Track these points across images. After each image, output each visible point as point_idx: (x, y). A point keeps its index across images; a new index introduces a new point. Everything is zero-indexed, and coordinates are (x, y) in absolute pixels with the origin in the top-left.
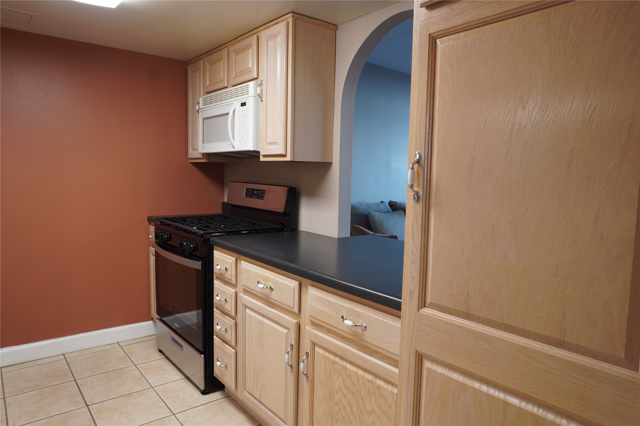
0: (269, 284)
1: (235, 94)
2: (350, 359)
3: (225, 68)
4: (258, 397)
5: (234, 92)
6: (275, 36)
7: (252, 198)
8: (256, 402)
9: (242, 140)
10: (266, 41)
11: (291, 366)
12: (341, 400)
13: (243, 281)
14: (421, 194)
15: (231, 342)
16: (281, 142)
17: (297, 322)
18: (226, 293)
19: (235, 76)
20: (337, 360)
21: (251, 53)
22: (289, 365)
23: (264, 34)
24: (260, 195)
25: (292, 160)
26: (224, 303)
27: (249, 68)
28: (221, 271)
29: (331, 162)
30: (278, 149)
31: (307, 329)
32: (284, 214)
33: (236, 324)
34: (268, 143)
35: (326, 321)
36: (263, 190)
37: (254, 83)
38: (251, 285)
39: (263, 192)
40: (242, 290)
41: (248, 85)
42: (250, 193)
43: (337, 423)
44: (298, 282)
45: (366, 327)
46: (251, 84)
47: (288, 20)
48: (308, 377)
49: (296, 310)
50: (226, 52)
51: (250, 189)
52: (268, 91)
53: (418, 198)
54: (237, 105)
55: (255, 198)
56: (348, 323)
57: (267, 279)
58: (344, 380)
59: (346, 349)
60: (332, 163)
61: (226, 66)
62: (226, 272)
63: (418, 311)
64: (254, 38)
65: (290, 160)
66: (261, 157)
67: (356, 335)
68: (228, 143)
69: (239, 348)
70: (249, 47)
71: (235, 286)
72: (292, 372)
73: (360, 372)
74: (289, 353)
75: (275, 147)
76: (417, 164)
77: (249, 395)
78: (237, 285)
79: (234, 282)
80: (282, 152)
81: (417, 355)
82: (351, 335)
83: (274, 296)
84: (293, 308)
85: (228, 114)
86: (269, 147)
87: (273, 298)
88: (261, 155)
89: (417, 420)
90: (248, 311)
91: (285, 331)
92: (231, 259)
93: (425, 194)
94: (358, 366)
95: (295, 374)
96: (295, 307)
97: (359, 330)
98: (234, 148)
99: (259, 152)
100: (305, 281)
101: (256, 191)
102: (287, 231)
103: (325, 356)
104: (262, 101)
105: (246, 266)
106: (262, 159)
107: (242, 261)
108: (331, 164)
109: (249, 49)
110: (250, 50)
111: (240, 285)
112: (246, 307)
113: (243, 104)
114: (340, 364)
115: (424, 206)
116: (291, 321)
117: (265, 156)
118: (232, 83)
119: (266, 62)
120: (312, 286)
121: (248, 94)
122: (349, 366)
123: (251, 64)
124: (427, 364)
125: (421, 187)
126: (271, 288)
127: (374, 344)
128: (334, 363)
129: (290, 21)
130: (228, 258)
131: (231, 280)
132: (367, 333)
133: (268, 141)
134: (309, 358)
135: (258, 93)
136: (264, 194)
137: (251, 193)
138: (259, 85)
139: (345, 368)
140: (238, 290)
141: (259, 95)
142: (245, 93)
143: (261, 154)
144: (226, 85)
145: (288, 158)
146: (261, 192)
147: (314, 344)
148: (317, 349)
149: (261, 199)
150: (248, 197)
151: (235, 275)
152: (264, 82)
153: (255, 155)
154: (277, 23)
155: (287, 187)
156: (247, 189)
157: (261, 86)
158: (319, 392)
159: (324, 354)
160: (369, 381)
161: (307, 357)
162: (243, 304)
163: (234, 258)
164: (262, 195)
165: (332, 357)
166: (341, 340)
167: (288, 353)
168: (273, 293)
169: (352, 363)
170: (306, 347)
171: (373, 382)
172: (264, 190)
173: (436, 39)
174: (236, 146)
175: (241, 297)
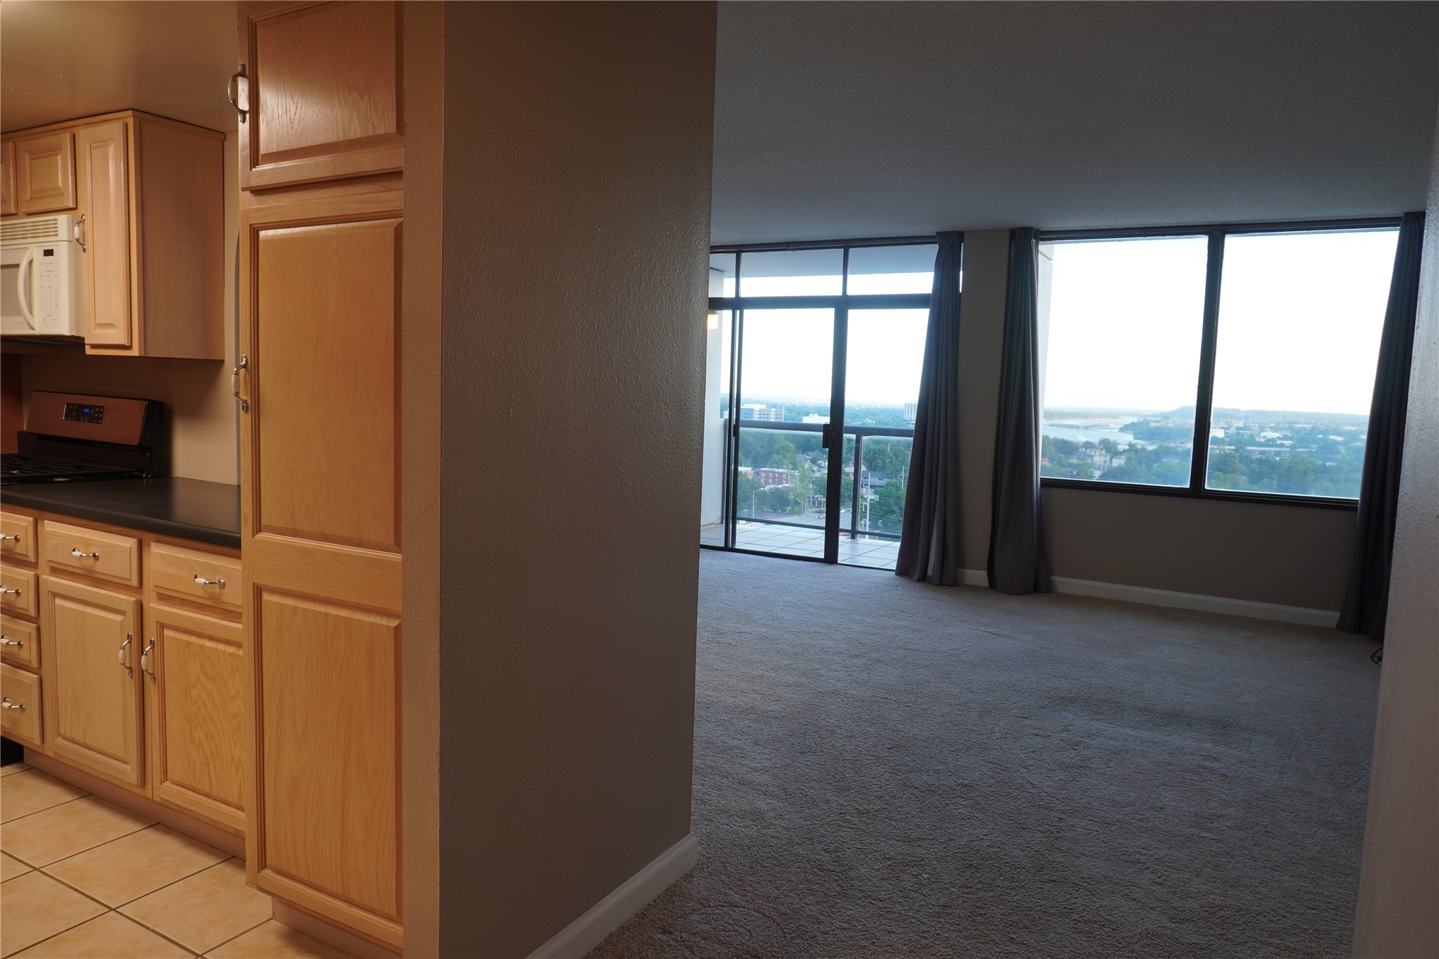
0: (93, 550)
1: (31, 232)
2: (208, 633)
3: (10, 179)
4: (79, 738)
5: (29, 228)
6: (105, 143)
7: (80, 421)
8: (78, 747)
9: (48, 315)
10: (88, 147)
11: (130, 668)
12: (199, 694)
13: (49, 552)
14: (249, 402)
15: (30, 662)
16: (122, 323)
17: (137, 600)
18: (18, 580)
19: (31, 198)
20: (193, 639)
21: (62, 163)
22: (126, 667)
23: (86, 134)
24: (95, 415)
25: (143, 354)
26: (13, 598)
27: (59, 188)
28: (6, 543)
29: (222, 359)
30: (118, 336)
31: (154, 607)
32: (142, 448)
33: (39, 630)
34: (98, 324)
35: (175, 588)
36: (100, 407)
37: (68, 218)
38: (62, 558)
39: (100, 409)
40: (47, 569)
41: (56, 220)
42: (74, 413)
43: (196, 728)
44: (136, 540)
45: (224, 584)
46: (63, 219)
47: (126, 120)
48: (155, 678)
49: (135, 583)
50: (10, 149)
51: (74, 404)
52: (95, 235)
53: (247, 407)
54: (36, 252)
55: (84, 421)
56: (201, 580)
57: (88, 543)
58: (202, 665)
59: (201, 620)
60: (224, 360)
61: (12, 175)
62: (15, 544)
63: (253, 537)
64: (66, 137)
65: (138, 355)
66: (87, 348)
67: (212, 597)
68: (21, 319)
69: (46, 671)
70: (56, 150)
71: (34, 565)
72: (131, 677)
73: (221, 647)
74: (126, 647)
75: (111, 331)
76: (243, 369)
77: (65, 742)
78: (37, 563)
79: (32, 558)
80: (123, 340)
81: (255, 588)
82: (207, 599)
83: (101, 568)
84: (130, 580)
85: (17, 266)
86: (100, 331)
87: (99, 571)
88: (88, 344)
89: (260, 666)
90: (58, 601)
91: (119, 618)
92: (25, 520)
93: (253, 402)
94: (219, 640)
95: (137, 680)
96: (132, 579)
97: (217, 589)
98: (33, 329)
99: (83, 339)
100: (146, 536)
101: (87, 408)
102: (146, 477)
103: (177, 638)
104: (84, 251)
105: (51, 527)
106: (89, 351)
107: (45, 521)
108: (222, 362)
109: (57, 154)
110: (59, 156)
111: (42, 562)
112: (55, 595)
113: (49, 253)
114: (196, 643)
115: (253, 416)
116: (126, 600)
117: (94, 346)
118: (25, 208)
119: (89, 183)
120: (158, 541)
121: (57, 235)
122: (208, 644)
123: (62, 178)
124: (266, 597)
125: (249, 395)
126: (94, 555)
127: (235, 603)
128: (189, 644)
129: (131, 122)
130: (20, 520)
131: (27, 556)
132: (225, 591)
133: (98, 322)
134: (156, 647)
135: (77, 236)
136: (102, 413)
137: (76, 412)
138: (78, 223)
139: (202, 647)
140: (39, 572)
141: (78, 240)
142: (52, 234)
143: (86, 342)
144: (13, 212)
145: (135, 352)
146: (97, 410)
147: (162, 626)
148: (167, 632)
149: (97, 423)
150: (71, 420)
151: (34, 546)
152: (88, 218)
153: (75, 343)
154: (106, 120)
155: (145, 400)
156: (68, 404)
157: (81, 224)
158: (172, 692)
159: (175, 636)
160: (232, 655)
161: (153, 648)
162: (49, 591)
163: (31, 519)
164: (99, 415)
165: (186, 637)
166: (198, 611)
167: (124, 648)
168: (98, 563)
169: (211, 638)
170: (151, 633)
171: (235, 654)
172: (103, 407)
173: (258, 231)
174: (36, 326)
175: (46, 580)
